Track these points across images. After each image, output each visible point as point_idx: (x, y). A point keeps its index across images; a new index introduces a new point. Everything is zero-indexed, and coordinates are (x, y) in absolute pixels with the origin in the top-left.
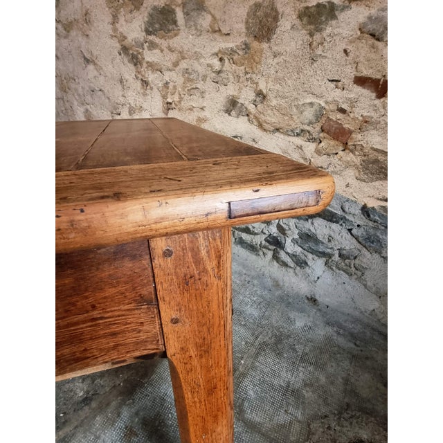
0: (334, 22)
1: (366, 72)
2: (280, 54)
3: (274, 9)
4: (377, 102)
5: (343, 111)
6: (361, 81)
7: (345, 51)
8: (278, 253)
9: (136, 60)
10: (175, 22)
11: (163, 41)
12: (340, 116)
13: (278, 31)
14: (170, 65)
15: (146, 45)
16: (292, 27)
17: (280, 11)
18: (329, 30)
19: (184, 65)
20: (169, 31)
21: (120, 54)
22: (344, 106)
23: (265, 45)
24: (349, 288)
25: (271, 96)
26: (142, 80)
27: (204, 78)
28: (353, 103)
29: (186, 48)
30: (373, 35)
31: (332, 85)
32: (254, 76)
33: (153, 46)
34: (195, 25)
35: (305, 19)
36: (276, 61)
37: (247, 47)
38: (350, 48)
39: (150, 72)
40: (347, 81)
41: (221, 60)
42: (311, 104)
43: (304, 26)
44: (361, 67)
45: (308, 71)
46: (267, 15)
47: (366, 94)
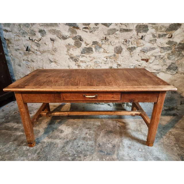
0: (135, 50)
1: (143, 58)
2: (123, 56)
3: (121, 48)
4: (146, 63)
5: (140, 66)
6: (143, 60)
7: (138, 55)
8: (128, 104)
9: (76, 60)
10: (92, 51)
11: (87, 55)
12: (139, 67)
13: (122, 52)
14: (89, 61)
15: (80, 57)
16: (126, 51)
17: (123, 48)
18: (134, 51)
19: (94, 60)
20: (90, 53)
21: (69, 59)
22: (140, 65)
23: (119, 55)
24: (149, 106)
25: (122, 65)
26: (78, 65)
27: (101, 63)
28: (142, 64)
29: (95, 56)
30: (143, 52)
31: (137, 61)
32: (117, 61)
33: (83, 56)
34: (99, 51)
35: (129, 50)
36: (122, 57)
37: (115, 55)
38: (139, 54)
39: (81, 63)
40: (140, 60)
41: (107, 58)
42: (133, 65)
43: (128, 51)
44: (142, 57)
45: (131, 59)
46: (119, 49)
47: (144, 62)
